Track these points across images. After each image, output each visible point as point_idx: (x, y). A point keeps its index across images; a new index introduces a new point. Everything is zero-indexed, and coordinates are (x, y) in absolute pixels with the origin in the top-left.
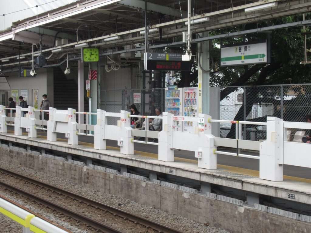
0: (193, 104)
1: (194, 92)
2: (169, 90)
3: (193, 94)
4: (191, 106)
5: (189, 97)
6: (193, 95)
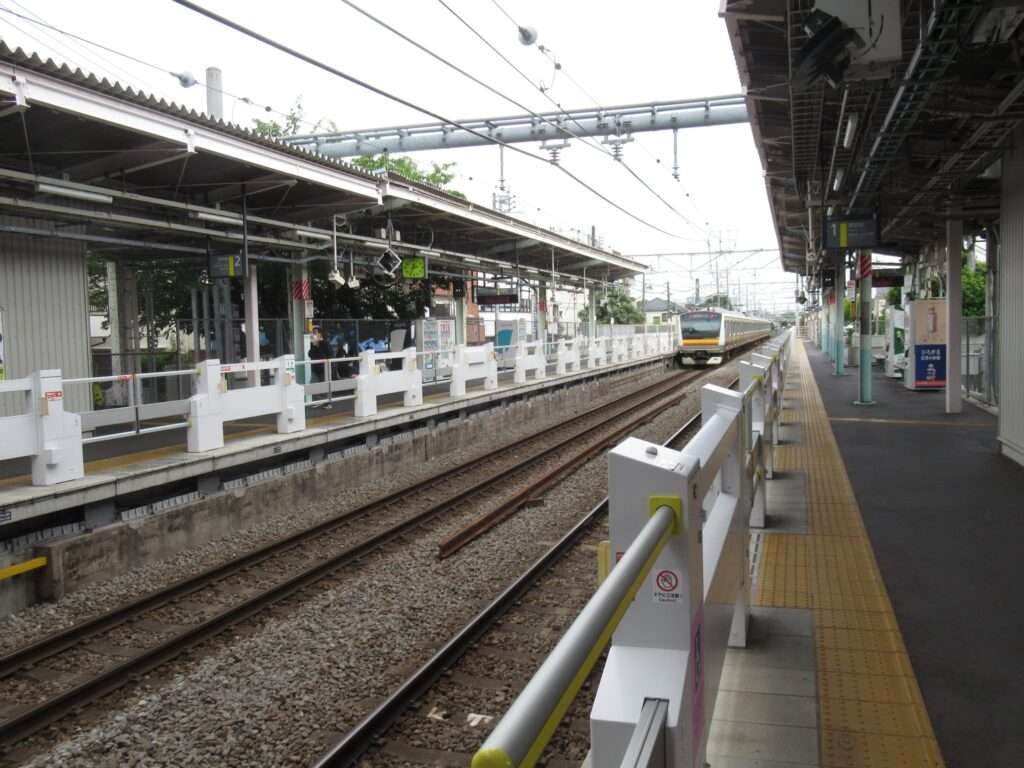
1: (449, 324)
2: (429, 322)
3: (448, 326)
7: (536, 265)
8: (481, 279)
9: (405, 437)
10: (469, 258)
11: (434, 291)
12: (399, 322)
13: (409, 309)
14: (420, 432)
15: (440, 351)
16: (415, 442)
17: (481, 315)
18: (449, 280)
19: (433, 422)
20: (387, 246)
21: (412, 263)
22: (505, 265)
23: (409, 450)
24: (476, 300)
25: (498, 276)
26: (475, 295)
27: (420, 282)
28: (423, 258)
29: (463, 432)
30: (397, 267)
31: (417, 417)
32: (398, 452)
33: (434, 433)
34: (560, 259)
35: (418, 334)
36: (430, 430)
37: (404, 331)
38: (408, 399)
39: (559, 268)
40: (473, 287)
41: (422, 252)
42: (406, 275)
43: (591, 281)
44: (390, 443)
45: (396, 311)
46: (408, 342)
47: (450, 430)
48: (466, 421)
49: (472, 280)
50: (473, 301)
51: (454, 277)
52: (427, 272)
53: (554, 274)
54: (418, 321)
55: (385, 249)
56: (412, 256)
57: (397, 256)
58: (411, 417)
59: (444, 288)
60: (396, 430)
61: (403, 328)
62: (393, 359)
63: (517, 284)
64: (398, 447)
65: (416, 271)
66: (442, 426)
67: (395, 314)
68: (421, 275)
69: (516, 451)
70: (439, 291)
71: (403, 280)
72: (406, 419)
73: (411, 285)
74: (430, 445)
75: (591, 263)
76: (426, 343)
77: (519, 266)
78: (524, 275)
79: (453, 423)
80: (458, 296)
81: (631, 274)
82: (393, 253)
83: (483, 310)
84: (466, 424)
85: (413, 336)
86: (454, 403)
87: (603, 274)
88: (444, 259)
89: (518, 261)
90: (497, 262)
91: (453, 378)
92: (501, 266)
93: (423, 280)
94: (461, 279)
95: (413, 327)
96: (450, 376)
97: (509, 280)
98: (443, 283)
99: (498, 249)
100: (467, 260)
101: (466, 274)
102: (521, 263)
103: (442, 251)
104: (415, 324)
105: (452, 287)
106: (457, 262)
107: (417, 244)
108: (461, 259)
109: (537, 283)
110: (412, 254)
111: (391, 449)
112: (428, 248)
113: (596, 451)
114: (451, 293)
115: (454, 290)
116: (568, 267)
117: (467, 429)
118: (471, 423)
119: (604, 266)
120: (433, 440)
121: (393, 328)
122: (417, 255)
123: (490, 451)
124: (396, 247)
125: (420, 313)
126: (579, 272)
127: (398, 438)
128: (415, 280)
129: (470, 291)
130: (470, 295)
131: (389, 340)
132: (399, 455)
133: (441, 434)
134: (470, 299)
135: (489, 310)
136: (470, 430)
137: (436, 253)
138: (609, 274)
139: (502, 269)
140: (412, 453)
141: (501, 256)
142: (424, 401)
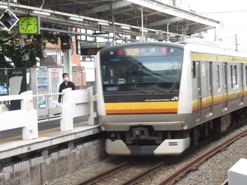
0: (57, 82)
1: (58, 72)
2: (40, 70)
3: (57, 73)
4: (56, 84)
5: (54, 76)
6: (57, 75)
7: (128, 23)
8: (83, 34)
9: (24, 165)
10: (74, 17)
11: (44, 44)
12: (16, 70)
13: (23, 59)
14: (36, 161)
15: (51, 94)
16: (32, 169)
17: (83, 64)
18: (58, 36)
19: (47, 152)
20: (7, 7)
21: (27, 21)
22: (103, 22)
23: (28, 176)
24: (79, 52)
25: (97, 32)
26: (79, 47)
27: (32, 37)
28: (37, 17)
29: (71, 160)
30: (15, 24)
31: (34, 148)
32: (17, 178)
33: (48, 161)
34: (148, 17)
35: (33, 80)
36: (45, 159)
37: (21, 78)
38: (25, 134)
39: (147, 24)
40: (77, 41)
41: (35, 12)
42: (21, 31)
43: (173, 35)
44: (12, 171)
45: (13, 61)
46: (24, 87)
47: (61, 159)
48: (74, 151)
49: (76, 35)
50: (77, 53)
51: (61, 33)
52: (40, 28)
53: (143, 29)
54: (32, 69)
55: (4, 10)
56: (27, 16)
57: (15, 15)
58: (29, 149)
59: (53, 43)
60: (16, 159)
61: (19, 75)
62: (12, 101)
63: (113, 38)
64: (18, 174)
65: (30, 28)
66: (55, 155)
67: (13, 64)
68: (35, 32)
69: (116, 175)
70: (49, 45)
71: (19, 35)
72: (25, 150)
73: (25, 39)
74: (44, 172)
75: (174, 20)
76: (39, 87)
77: (115, 23)
78: (119, 30)
79: (63, 153)
80: (65, 48)
81: (206, 28)
82: (11, 13)
83: (84, 60)
84: (74, 153)
85: (28, 82)
86: (63, 136)
87: (182, 30)
88: (53, 18)
89: (113, 19)
90: (97, 20)
91: (62, 116)
92: (100, 23)
93: (35, 35)
94: (67, 34)
95: (28, 75)
96: (59, 114)
97: (107, 35)
98: (52, 38)
99: (98, 9)
100: (72, 18)
101: (71, 30)
102: (115, 22)
103: (52, 11)
104: (29, 72)
105: (59, 41)
106: (65, 21)
107: (31, 5)
108: (66, 18)
109: (129, 37)
110: (27, 13)
111: (12, 176)
112: (40, 9)
113: (181, 175)
114: (59, 46)
115: (62, 44)
116: (155, 24)
117: (74, 158)
118: (78, 152)
119: (183, 23)
120: (47, 167)
121: (11, 75)
122: (31, 14)
123: (94, 175)
124: (13, 8)
125: (32, 63)
126: (163, 28)
127: (18, 166)
128: (29, 36)
129: (74, 44)
130: (75, 47)
131: (8, 85)
132: (19, 180)
133: (53, 162)
134: (75, 51)
135: (89, 59)
136: (77, 158)
137: (46, 13)
138: (187, 29)
139: (100, 25)
140: (29, 178)
141: (100, 15)
142: (40, 135)
